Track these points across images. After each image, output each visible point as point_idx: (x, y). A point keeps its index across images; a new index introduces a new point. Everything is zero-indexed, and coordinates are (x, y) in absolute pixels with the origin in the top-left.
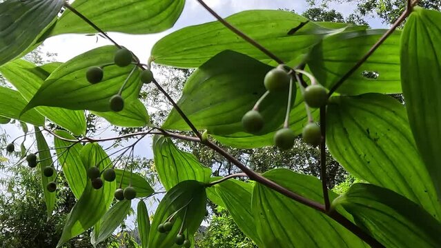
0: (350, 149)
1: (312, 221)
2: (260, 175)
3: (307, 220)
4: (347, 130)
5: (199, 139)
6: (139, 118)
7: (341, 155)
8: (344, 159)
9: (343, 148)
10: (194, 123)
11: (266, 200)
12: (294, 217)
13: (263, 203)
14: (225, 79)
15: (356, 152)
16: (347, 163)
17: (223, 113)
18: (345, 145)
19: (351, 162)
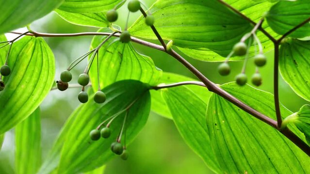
0: (298, 75)
1: (267, 136)
2: (218, 86)
4: (296, 61)
5: (162, 47)
6: (101, 20)
7: (291, 79)
8: (293, 82)
9: (292, 74)
11: (222, 110)
12: (249, 130)
13: (219, 114)
15: (303, 78)
16: (296, 86)
17: (191, 33)
18: (294, 72)
19: (299, 86)
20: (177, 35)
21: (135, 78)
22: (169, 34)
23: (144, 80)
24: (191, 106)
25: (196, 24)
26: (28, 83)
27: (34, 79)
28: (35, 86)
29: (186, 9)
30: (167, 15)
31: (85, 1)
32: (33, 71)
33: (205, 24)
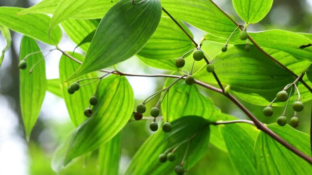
1: (303, 170)
2: (265, 125)
3: (299, 168)
5: (221, 90)
6: (173, 65)
10: (220, 80)
11: (267, 146)
12: (289, 164)
13: (265, 148)
14: (252, 61)
17: (245, 80)
20: (234, 82)
21: (198, 114)
22: (227, 81)
23: (206, 116)
24: (242, 141)
25: (249, 74)
26: (112, 112)
27: (117, 109)
28: (117, 115)
29: (242, 61)
30: (227, 64)
31: (160, 49)
32: (117, 103)
33: (257, 74)
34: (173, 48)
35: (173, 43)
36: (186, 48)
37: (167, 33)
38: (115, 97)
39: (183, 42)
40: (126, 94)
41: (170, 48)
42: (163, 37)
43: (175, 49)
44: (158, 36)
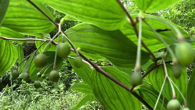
15: (156, 78)
18: (153, 75)
26: (6, 57)
27: (8, 56)
28: (9, 59)
29: (95, 35)
30: (80, 36)
31: (25, 26)
32: (7, 53)
33: (108, 47)
34: (36, 25)
35: (35, 22)
36: (47, 26)
37: (29, 13)
38: (6, 50)
39: (44, 21)
40: (11, 49)
41: (33, 25)
42: (26, 16)
43: (37, 26)
44: (22, 16)
